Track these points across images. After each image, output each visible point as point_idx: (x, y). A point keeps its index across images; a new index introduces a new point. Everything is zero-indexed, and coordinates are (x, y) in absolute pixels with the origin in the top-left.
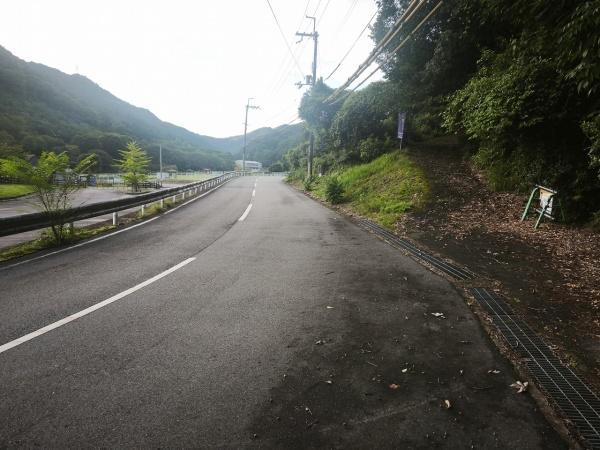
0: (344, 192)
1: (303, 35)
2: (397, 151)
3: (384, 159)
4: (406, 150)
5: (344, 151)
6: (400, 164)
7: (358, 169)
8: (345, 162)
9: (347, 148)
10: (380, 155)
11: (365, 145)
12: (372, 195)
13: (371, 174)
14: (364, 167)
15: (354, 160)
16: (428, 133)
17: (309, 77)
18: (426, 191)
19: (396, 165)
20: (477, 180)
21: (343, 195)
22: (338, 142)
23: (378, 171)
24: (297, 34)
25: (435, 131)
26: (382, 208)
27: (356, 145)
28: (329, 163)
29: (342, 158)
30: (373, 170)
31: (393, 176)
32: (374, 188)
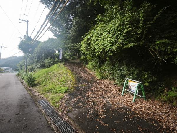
0: (36, 81)
1: (22, 20)
2: (60, 63)
3: (55, 66)
4: (63, 63)
5: (39, 63)
6: (61, 68)
7: (44, 70)
8: (40, 67)
9: (40, 62)
10: (53, 65)
11: (47, 61)
12: (49, 82)
13: (50, 72)
14: (47, 69)
15: (43, 66)
16: (70, 58)
17: (25, 36)
18: (73, 80)
19: (60, 68)
20: (91, 75)
21: (35, 82)
22: (36, 60)
23: (52, 71)
24: (20, 19)
25: (72, 58)
26: (52, 90)
27: (44, 61)
28: (34, 68)
29: (38, 66)
30: (50, 70)
31: (58, 73)
32: (50, 79)
